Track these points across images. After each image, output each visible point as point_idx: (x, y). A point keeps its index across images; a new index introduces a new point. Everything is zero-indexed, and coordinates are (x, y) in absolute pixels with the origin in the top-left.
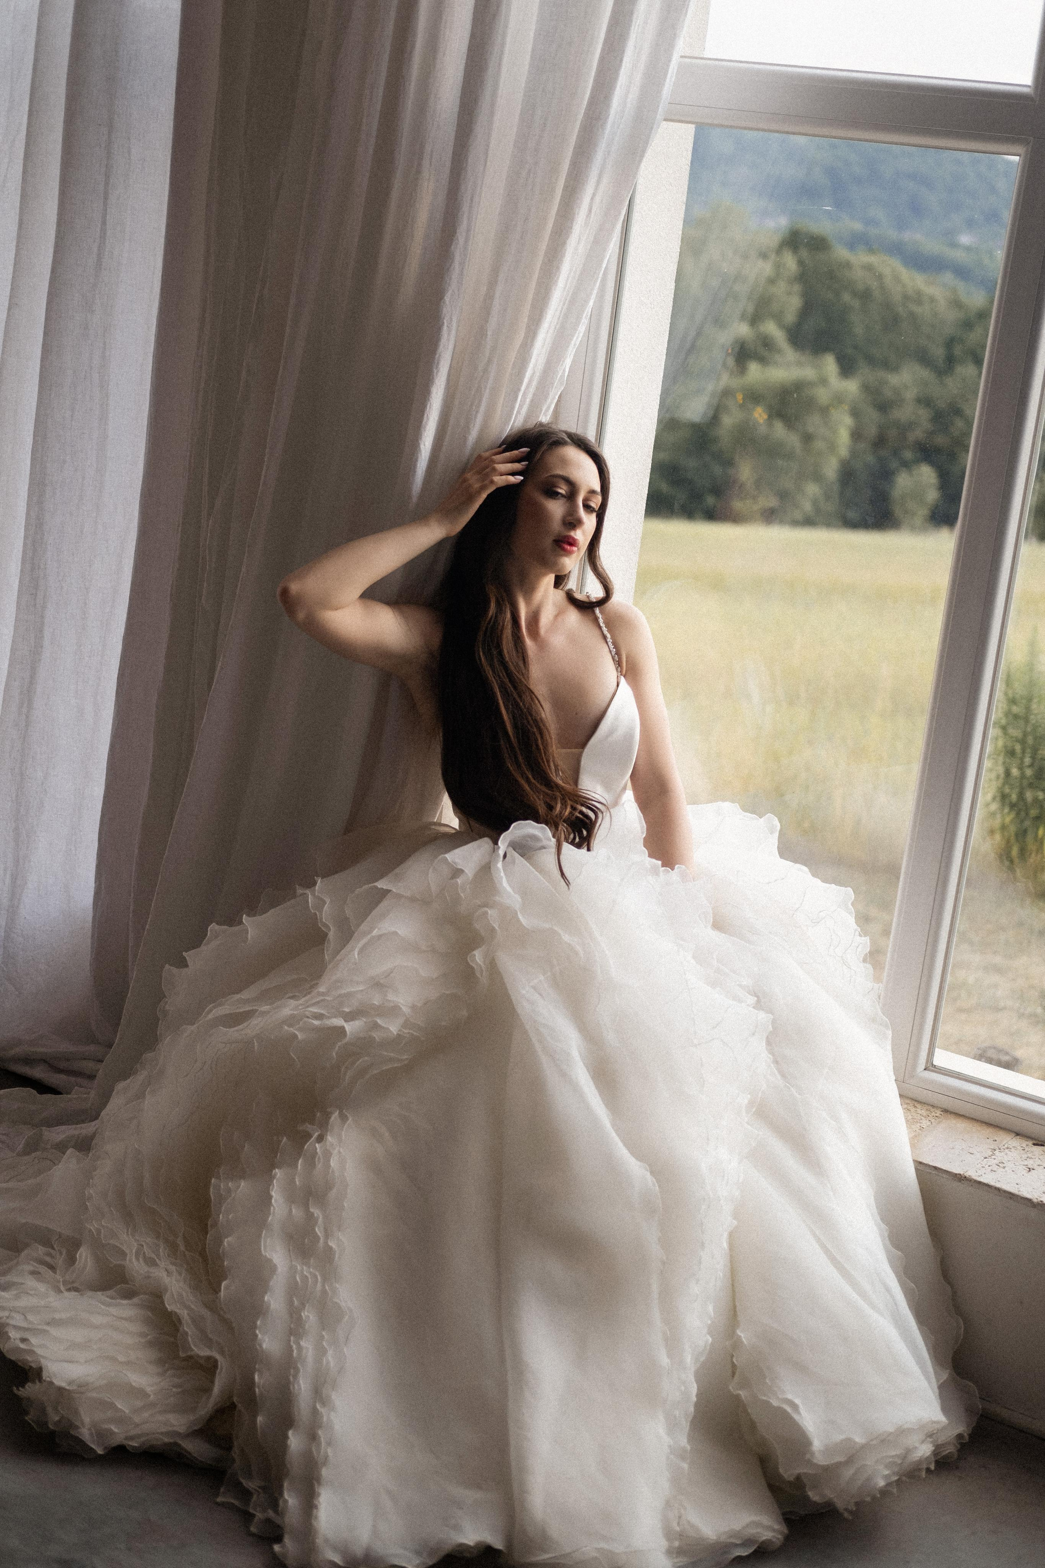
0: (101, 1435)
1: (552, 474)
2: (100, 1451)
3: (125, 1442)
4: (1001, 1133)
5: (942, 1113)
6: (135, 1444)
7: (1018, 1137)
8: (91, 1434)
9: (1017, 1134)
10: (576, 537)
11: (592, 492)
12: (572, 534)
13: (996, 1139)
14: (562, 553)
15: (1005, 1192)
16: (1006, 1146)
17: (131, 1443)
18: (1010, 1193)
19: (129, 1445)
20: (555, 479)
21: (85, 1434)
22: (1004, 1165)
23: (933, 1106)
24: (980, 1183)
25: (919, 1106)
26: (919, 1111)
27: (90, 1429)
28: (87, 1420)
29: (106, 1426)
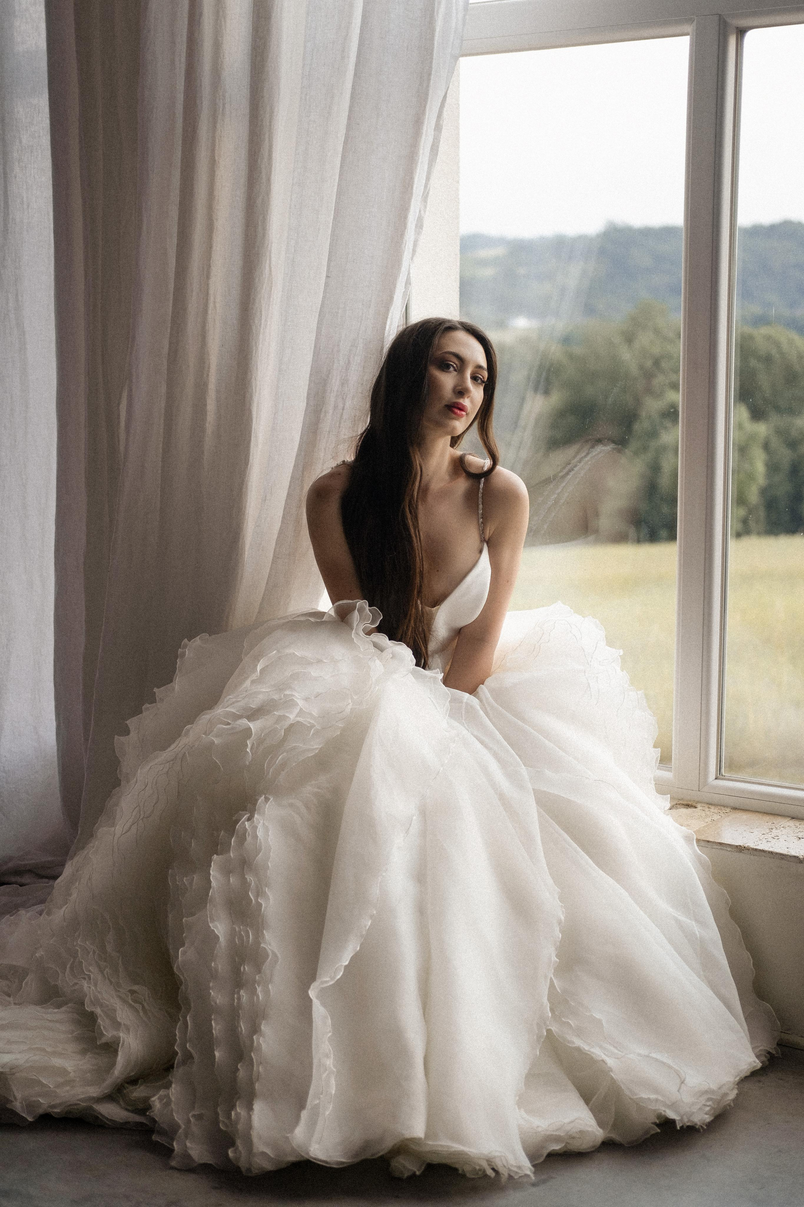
0: (30, 1106)
1: (446, 351)
2: (30, 1119)
3: (50, 1110)
4: (779, 819)
5: (731, 810)
6: (57, 1110)
7: (794, 820)
8: (22, 1107)
9: (793, 818)
10: (464, 404)
11: (480, 367)
12: (461, 401)
13: (774, 822)
14: (454, 416)
15: (777, 853)
16: (782, 826)
17: (56, 1110)
18: (781, 854)
19: (53, 1112)
20: (447, 355)
21: (18, 1106)
22: (778, 837)
23: (724, 806)
24: (756, 850)
25: (713, 807)
26: (712, 810)
27: (21, 1103)
28: (19, 1095)
29: (34, 1099)
